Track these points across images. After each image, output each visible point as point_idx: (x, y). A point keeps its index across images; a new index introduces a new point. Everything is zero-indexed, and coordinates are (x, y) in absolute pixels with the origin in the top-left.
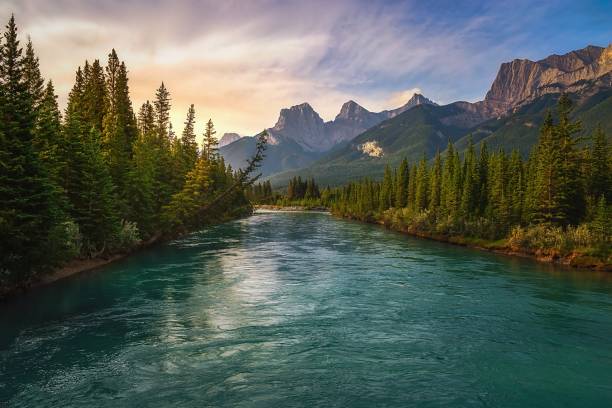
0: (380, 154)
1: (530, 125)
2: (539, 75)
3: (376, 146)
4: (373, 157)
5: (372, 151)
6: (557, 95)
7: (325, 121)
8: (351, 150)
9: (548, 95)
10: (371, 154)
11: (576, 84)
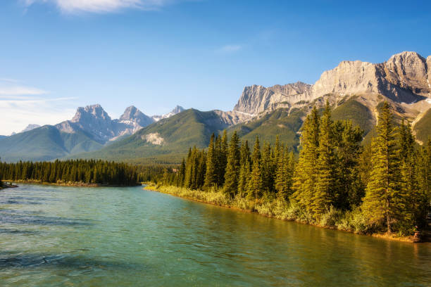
0: (162, 143)
1: (281, 126)
2: (269, 97)
3: (158, 136)
4: (155, 145)
5: (155, 140)
6: (287, 109)
7: (112, 119)
8: (136, 139)
9: (281, 109)
10: (154, 143)
11: (299, 103)
